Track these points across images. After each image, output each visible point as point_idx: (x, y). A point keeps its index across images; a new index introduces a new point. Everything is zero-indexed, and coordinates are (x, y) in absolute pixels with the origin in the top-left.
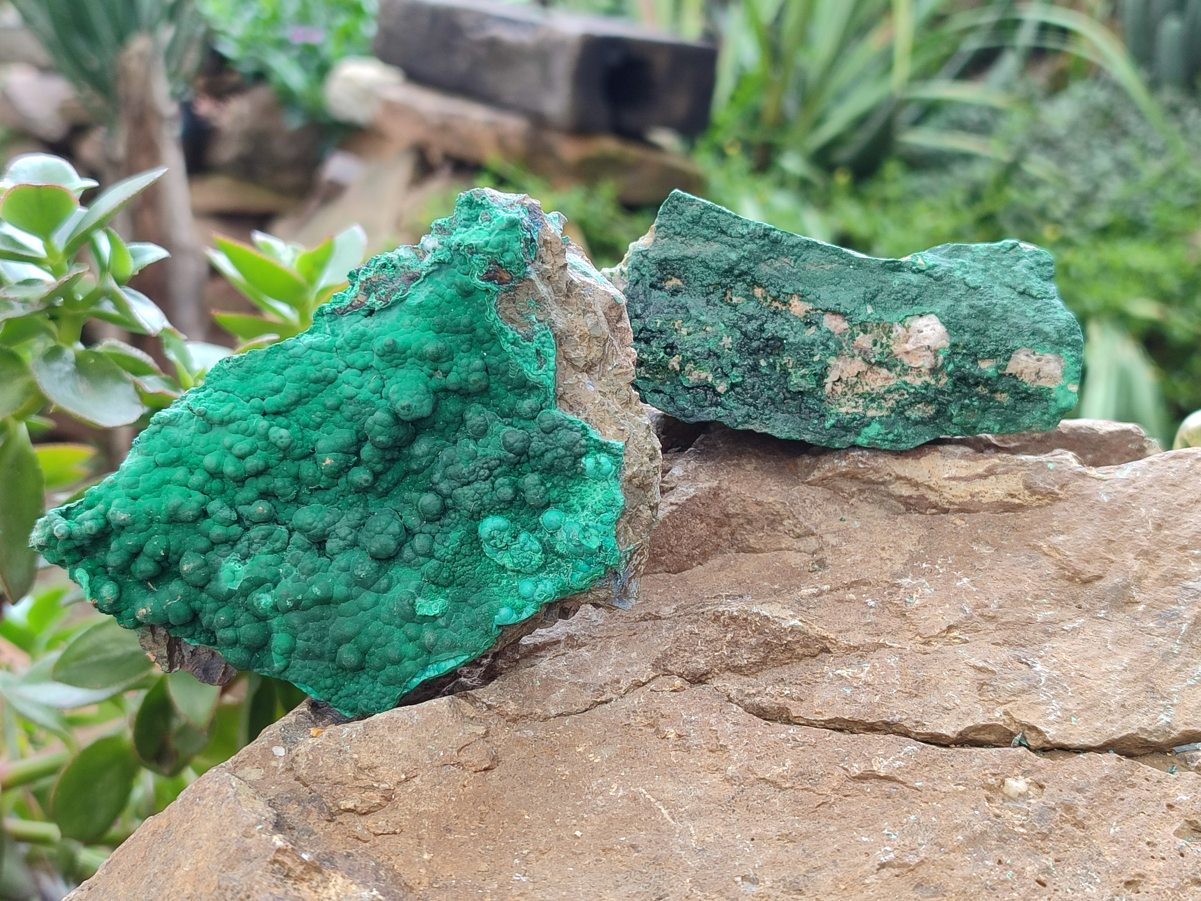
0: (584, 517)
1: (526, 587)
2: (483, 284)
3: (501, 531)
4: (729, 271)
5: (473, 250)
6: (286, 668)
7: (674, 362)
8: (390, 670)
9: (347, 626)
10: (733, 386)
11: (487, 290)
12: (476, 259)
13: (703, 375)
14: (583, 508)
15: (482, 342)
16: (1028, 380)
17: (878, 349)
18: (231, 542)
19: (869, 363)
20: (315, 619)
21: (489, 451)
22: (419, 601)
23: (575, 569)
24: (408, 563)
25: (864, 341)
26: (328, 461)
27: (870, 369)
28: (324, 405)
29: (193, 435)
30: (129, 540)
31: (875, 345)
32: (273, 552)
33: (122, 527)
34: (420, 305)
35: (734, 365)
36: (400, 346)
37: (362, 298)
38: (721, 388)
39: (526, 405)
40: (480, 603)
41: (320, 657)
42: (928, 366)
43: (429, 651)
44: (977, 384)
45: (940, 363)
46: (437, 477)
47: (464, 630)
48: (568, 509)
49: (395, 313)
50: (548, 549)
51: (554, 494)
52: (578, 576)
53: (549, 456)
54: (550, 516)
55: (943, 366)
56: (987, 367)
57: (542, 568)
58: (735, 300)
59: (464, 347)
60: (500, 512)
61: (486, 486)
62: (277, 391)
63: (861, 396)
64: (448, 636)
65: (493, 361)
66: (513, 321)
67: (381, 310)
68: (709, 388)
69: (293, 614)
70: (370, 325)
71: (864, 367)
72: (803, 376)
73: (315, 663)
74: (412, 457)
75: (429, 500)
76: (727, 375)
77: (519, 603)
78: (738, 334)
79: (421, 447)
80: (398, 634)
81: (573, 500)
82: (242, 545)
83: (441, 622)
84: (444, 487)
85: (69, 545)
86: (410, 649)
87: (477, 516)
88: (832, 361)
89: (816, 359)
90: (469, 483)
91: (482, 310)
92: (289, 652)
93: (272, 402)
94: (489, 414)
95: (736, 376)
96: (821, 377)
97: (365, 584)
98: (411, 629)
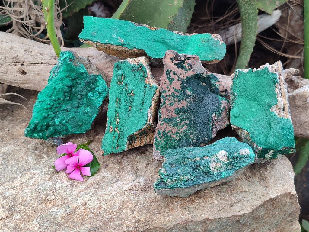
0: (101, 86)
1: (99, 100)
2: (69, 63)
3: (91, 94)
4: (183, 159)
5: (66, 58)
6: (72, 131)
7: (181, 177)
8: (87, 122)
9: (78, 119)
10: (194, 176)
11: (71, 63)
12: (67, 59)
13: (188, 177)
14: (100, 85)
15: (74, 71)
16: (245, 154)
17: (216, 159)
18: (55, 117)
19: (216, 162)
20: (72, 121)
21: (83, 85)
22: (85, 110)
23: (104, 94)
24: (81, 107)
25: (213, 159)
26: (62, 98)
27: (217, 163)
28: (57, 92)
29: (41, 106)
30: (40, 125)
31: (215, 159)
32: (61, 115)
33: (38, 124)
34: (62, 71)
35: (192, 173)
36: (63, 77)
37: (54, 74)
38: (192, 178)
39: (85, 76)
40: (94, 106)
41: (76, 126)
42: (226, 159)
43: (91, 116)
44: (236, 158)
45: (228, 157)
46: (78, 93)
47: (94, 111)
48: (98, 86)
49: (59, 74)
50: (99, 93)
51: (95, 85)
52: (105, 94)
53: (92, 81)
54: (97, 89)
55: (229, 157)
56: (236, 154)
57: (99, 97)
58: (186, 163)
59: (72, 73)
60: (89, 92)
61: (85, 90)
62: (49, 93)
63: (218, 169)
64: (92, 113)
65: (77, 72)
66: (76, 66)
67: (57, 74)
68: (190, 179)
69: (69, 121)
70: (57, 77)
71: (216, 164)
72: (206, 169)
73: (76, 128)
74: (73, 92)
75: (79, 96)
76: (192, 175)
77: (99, 103)
78: (190, 167)
79: (73, 90)
80: (85, 117)
81: (98, 85)
82: (56, 116)
83: (90, 111)
84: (80, 93)
85: (31, 131)
86: (88, 117)
87: (87, 95)
88: (209, 164)
89: (206, 165)
90: (83, 91)
91: (71, 66)
92: (71, 128)
93: (49, 95)
94: (80, 80)
95: (194, 175)
96: (209, 168)
97: (76, 112)
98: (87, 115)
